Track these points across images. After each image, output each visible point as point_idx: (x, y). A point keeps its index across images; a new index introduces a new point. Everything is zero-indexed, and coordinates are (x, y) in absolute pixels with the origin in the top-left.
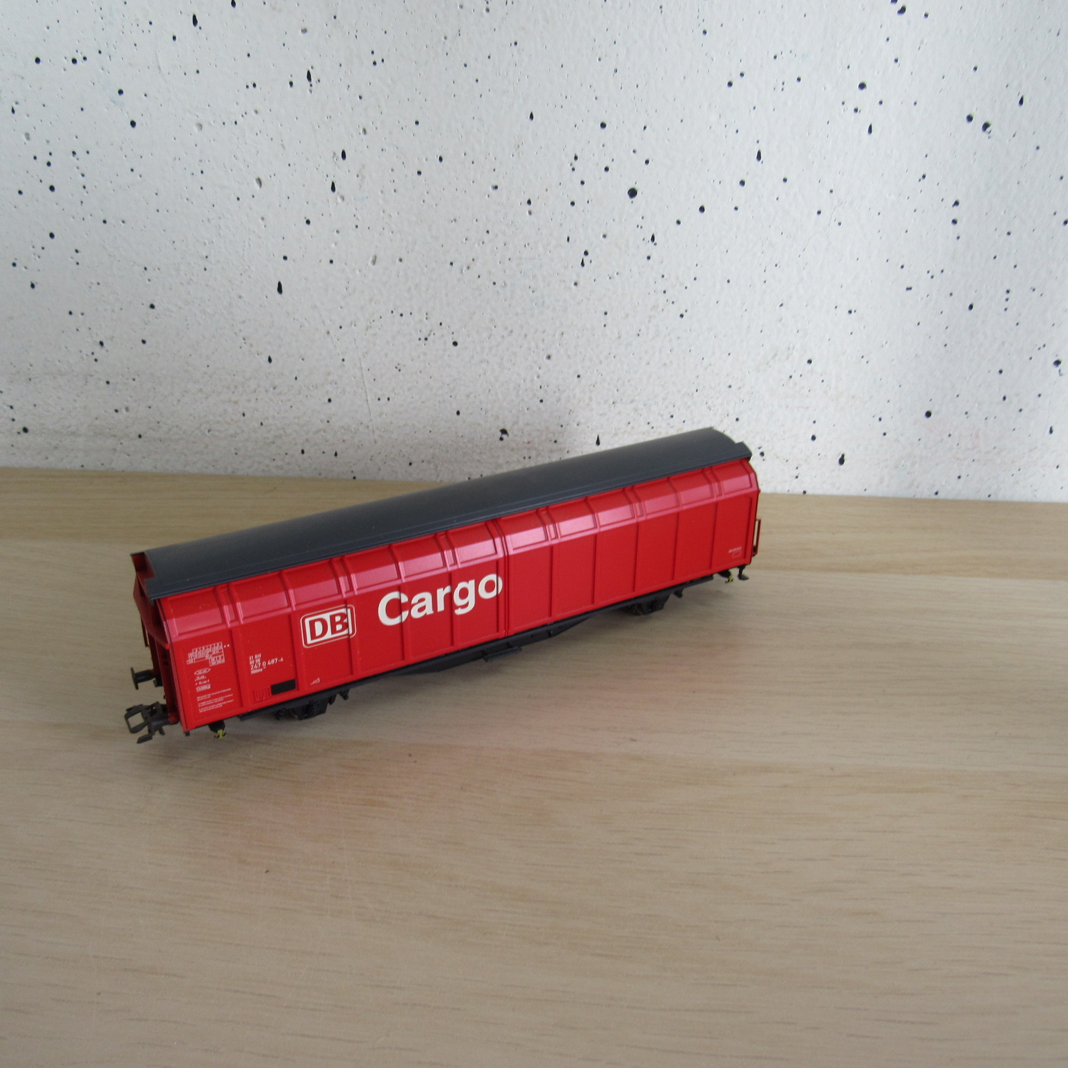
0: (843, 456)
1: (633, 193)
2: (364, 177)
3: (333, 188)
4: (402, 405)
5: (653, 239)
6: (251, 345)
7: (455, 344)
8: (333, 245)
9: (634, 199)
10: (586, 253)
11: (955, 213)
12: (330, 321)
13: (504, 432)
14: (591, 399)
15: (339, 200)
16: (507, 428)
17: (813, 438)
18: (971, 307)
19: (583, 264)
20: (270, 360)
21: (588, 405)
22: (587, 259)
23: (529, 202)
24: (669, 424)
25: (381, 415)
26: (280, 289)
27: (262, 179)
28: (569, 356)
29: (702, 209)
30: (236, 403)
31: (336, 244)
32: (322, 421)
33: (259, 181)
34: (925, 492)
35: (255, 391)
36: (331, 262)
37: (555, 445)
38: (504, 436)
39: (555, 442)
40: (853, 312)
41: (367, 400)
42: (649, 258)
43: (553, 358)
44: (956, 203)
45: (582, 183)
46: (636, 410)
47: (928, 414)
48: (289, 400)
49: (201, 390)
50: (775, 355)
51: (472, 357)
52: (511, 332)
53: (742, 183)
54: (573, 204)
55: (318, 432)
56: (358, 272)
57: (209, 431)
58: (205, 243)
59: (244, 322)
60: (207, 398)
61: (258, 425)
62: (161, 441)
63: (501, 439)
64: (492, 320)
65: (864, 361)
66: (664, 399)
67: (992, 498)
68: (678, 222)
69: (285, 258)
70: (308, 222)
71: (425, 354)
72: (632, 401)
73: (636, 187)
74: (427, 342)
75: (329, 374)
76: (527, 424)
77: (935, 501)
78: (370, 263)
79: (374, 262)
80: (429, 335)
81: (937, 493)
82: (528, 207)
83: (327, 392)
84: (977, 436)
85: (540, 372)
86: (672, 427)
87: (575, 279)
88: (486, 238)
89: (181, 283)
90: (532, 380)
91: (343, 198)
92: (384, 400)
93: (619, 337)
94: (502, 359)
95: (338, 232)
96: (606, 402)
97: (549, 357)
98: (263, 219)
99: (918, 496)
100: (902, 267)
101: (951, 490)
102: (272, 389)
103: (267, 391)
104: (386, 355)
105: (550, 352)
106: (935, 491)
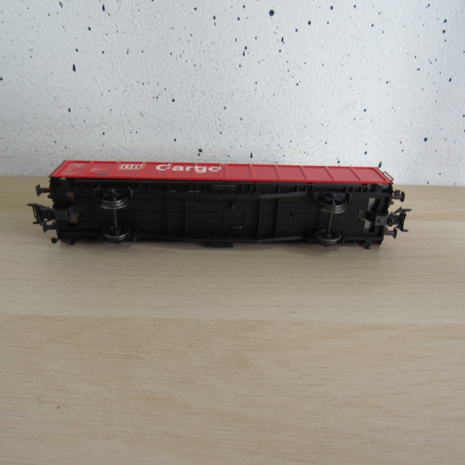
0: (381, 163)
1: (272, 13)
2: (121, 2)
3: (104, 9)
4: (144, 136)
5: (282, 40)
6: (59, 102)
7: (173, 100)
8: (104, 43)
9: (273, 17)
10: (246, 48)
11: (445, 26)
12: (103, 87)
13: (200, 151)
14: (248, 132)
15: (107, 16)
16: (202, 149)
17: (366, 153)
18: (450, 80)
19: (244, 54)
20: (69, 110)
21: (246, 135)
22: (246, 52)
23: (214, 18)
24: (289, 146)
25: (132, 141)
26: (74, 69)
27: (63, 3)
28: (236, 108)
29: (309, 23)
30: (51, 135)
31: (105, 42)
32: (100, 145)
33: (61, 4)
34: (422, 182)
35: (61, 128)
36: (103, 52)
37: (228, 158)
38: (201, 153)
39: (228, 156)
40: (388, 82)
41: (125, 133)
42: (280, 51)
43: (227, 108)
44: (445, 21)
45: (244, 7)
46: (272, 138)
47: (426, 140)
48: (81, 133)
49: (31, 128)
50: (347, 107)
51: (183, 108)
52: (204, 93)
53: (332, 8)
54: (239, 19)
55: (97, 151)
56: (118, 59)
57: (36, 152)
58: (30, 42)
59: (54, 88)
60: (34, 133)
61: (63, 148)
62: (9, 158)
63: (199, 155)
64: (193, 87)
65: (393, 110)
66: (287, 132)
67: (456, 185)
68: (297, 30)
69: (77, 50)
70: (90, 29)
71: (157, 106)
72: (270, 133)
73: (274, 9)
74: (157, 99)
75: (103, 118)
76: (213, 146)
77: (427, 187)
78: (125, 54)
79: (127, 53)
80: (159, 95)
81: (428, 183)
82: (213, 21)
83: (102, 129)
84: (450, 152)
85: (220, 117)
86: (291, 147)
87: (239, 63)
88: (190, 39)
89: (18, 65)
90: (216, 121)
91: (109, 15)
92: (134, 133)
93: (264, 97)
94: (199, 109)
95: (106, 35)
96: (256, 133)
97: (225, 108)
98: (63, 27)
99: (419, 184)
100: (415, 57)
101: (436, 181)
102: (71, 127)
103: (68, 128)
104: (135, 107)
105: (225, 105)
106: (427, 182)
